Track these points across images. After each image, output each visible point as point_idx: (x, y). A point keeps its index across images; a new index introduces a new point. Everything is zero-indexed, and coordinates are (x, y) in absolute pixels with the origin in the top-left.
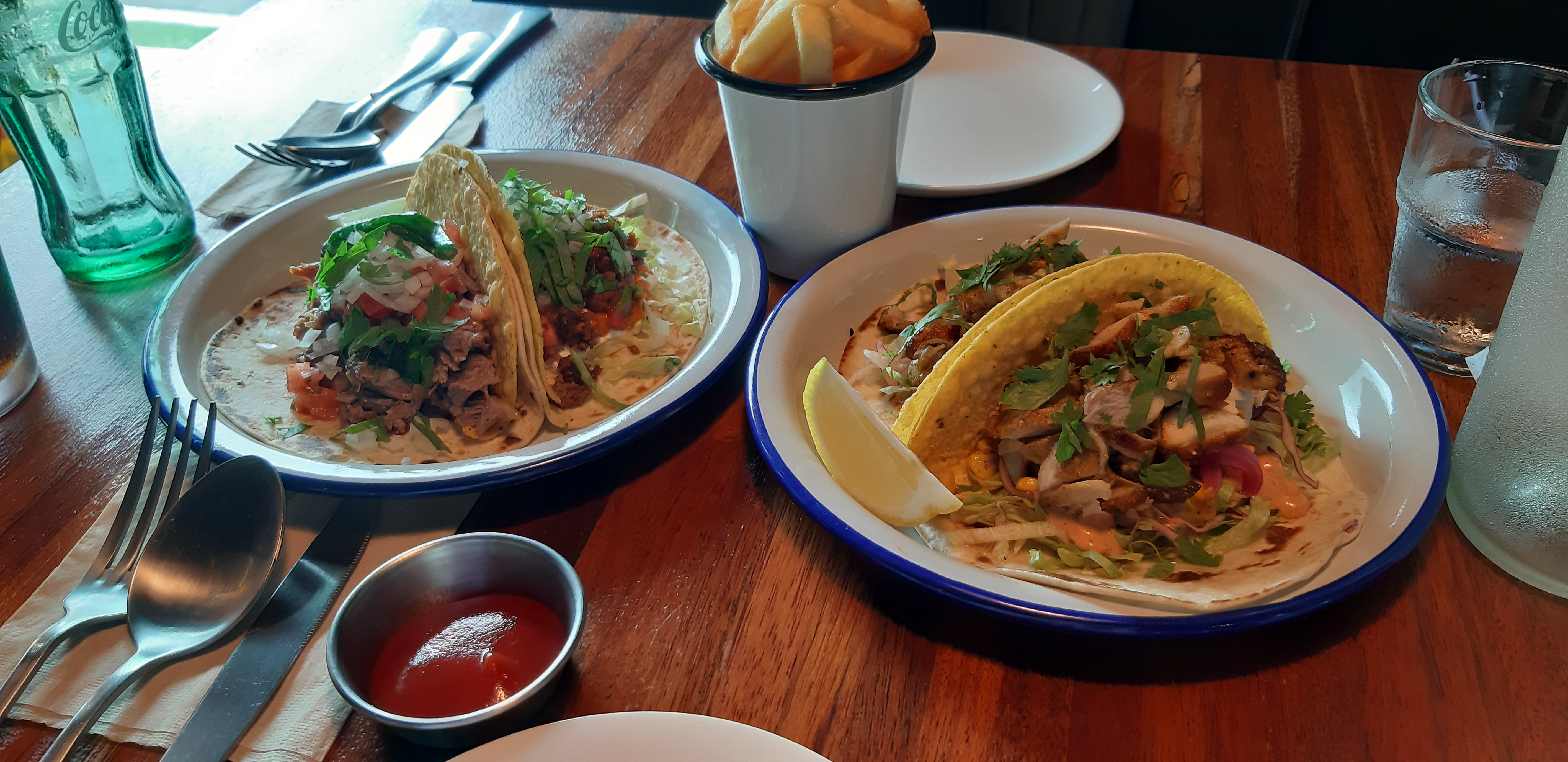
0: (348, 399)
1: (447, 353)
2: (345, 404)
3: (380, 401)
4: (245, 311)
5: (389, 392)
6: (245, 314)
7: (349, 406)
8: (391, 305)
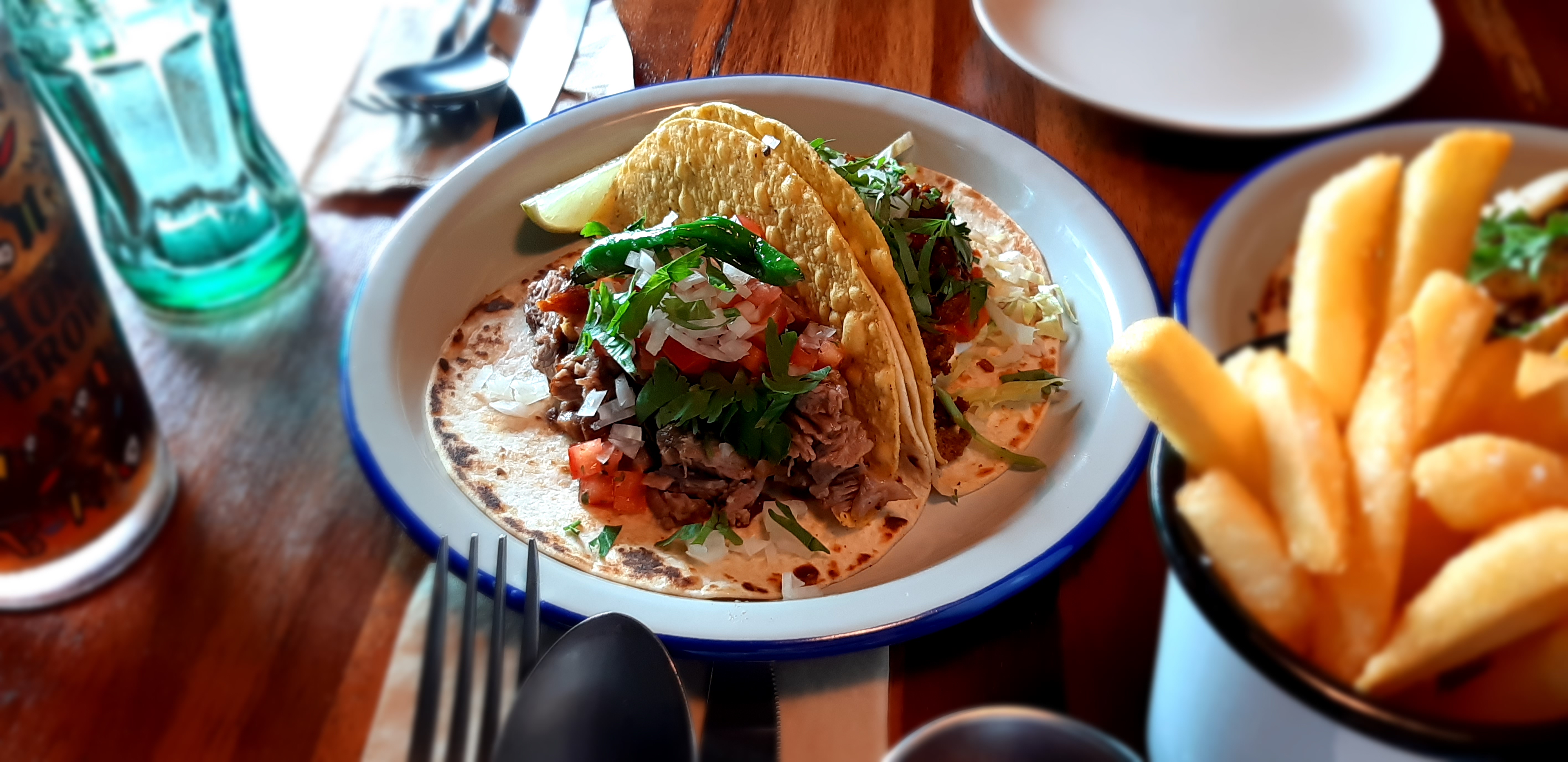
0: (665, 485)
1: (806, 418)
2: (661, 492)
3: (710, 485)
4: (445, 350)
5: (721, 472)
6: (448, 353)
7: (668, 495)
8: (714, 355)
